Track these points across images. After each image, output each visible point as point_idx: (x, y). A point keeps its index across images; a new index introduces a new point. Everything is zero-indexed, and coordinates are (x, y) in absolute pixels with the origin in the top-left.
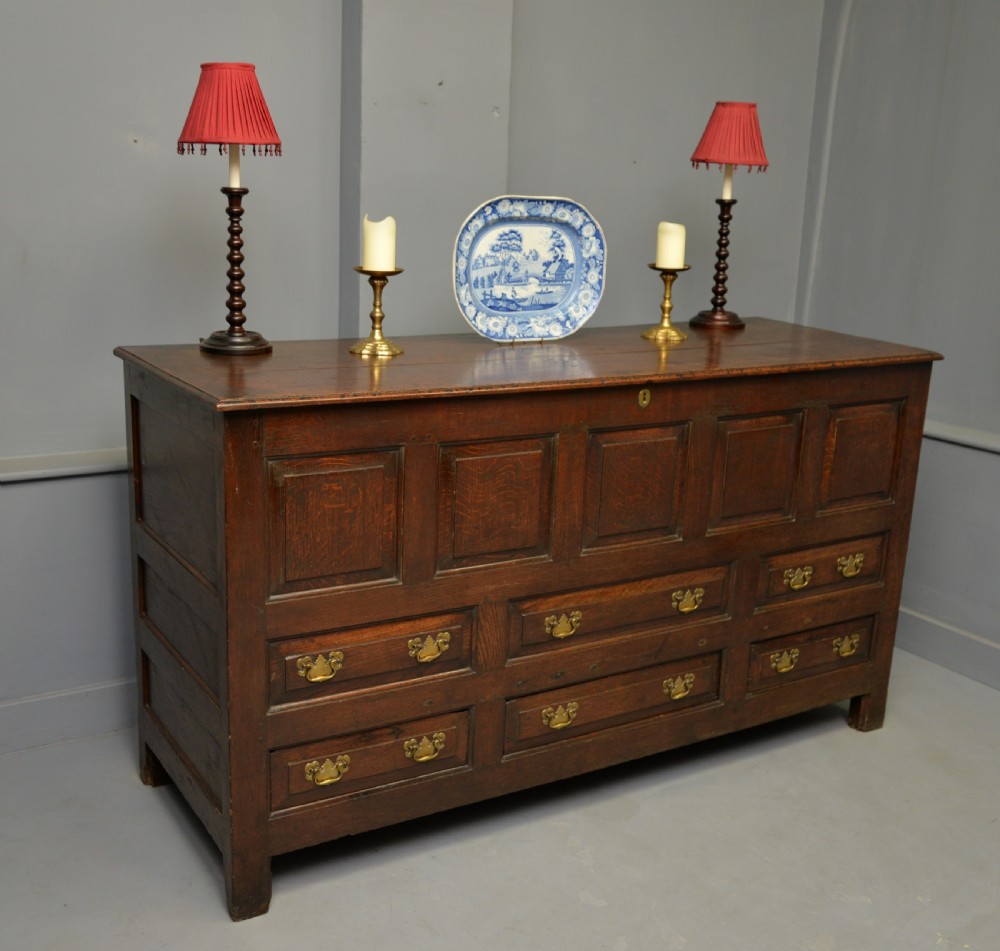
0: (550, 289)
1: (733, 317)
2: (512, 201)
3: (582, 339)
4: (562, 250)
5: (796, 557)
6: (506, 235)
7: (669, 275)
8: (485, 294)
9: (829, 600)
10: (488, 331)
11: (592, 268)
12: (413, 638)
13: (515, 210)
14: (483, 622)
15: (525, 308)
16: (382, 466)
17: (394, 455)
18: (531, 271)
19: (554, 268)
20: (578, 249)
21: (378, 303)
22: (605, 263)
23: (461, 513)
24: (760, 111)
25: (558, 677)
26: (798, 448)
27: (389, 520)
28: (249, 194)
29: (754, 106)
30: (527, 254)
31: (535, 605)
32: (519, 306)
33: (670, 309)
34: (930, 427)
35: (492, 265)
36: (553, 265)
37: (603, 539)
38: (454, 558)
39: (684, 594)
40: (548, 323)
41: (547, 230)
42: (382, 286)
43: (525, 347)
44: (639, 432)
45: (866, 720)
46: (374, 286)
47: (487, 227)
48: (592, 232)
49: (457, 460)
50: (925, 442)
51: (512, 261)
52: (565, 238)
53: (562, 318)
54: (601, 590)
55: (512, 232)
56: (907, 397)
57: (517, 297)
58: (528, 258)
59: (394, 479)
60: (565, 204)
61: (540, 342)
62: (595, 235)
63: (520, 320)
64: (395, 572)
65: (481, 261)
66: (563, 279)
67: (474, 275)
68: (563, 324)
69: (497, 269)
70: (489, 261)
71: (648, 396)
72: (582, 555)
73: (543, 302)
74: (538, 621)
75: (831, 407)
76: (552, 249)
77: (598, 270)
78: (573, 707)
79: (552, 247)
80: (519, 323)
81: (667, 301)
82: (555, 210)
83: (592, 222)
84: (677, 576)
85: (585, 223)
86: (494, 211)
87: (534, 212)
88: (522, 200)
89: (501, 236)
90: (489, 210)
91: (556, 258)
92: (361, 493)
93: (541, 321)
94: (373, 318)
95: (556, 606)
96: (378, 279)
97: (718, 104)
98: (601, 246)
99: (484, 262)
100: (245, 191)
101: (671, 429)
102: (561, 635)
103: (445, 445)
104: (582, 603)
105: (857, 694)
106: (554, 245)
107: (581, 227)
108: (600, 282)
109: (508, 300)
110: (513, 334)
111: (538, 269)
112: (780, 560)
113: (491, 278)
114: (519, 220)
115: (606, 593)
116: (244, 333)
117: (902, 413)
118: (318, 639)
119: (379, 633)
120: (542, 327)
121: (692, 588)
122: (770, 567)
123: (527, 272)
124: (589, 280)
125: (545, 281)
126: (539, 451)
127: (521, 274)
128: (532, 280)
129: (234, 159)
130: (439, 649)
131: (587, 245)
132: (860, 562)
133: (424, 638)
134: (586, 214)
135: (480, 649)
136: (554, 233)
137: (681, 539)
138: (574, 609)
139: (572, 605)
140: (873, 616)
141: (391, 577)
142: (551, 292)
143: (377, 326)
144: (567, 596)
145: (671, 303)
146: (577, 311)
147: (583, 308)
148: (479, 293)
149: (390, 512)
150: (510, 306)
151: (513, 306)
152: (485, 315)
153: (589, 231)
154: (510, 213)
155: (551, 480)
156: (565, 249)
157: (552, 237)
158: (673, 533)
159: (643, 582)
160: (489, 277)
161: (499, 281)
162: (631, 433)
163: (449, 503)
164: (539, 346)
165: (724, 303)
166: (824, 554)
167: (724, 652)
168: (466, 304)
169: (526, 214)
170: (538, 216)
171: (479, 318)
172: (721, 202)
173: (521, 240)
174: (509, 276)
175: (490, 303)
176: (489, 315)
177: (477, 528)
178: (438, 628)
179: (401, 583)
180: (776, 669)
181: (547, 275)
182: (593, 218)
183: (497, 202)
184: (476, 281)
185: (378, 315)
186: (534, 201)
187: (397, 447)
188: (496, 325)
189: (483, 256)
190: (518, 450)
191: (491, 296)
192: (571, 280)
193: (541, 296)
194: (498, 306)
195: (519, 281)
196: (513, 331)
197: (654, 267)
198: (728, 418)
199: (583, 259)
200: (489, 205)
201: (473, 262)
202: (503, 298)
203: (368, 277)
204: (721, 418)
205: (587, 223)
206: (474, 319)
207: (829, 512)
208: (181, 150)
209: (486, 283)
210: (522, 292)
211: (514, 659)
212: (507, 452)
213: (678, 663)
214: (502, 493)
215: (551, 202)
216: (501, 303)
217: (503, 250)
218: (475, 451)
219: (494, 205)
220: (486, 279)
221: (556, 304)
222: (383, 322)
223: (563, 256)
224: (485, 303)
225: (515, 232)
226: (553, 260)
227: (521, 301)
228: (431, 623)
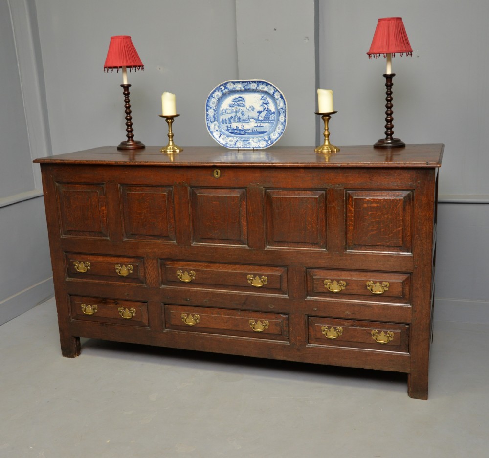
0: (262, 125)
2: (234, 82)
4: (267, 106)
5: (334, 274)
6: (237, 99)
7: (326, 116)
8: (227, 127)
10: (226, 144)
11: (282, 114)
12: (118, 264)
13: (237, 87)
15: (249, 134)
16: (99, 191)
18: (251, 116)
19: (263, 114)
20: (275, 104)
21: (170, 130)
22: (287, 111)
25: (187, 300)
27: (103, 213)
28: (131, 86)
29: (400, 19)
30: (248, 108)
31: (172, 263)
32: (246, 133)
35: (230, 113)
37: (202, 239)
38: (131, 234)
39: (255, 277)
40: (259, 141)
41: (259, 96)
42: (171, 122)
43: (244, 152)
46: (168, 122)
47: (224, 95)
48: (279, 96)
49: (127, 192)
51: (241, 111)
52: (269, 99)
53: (267, 139)
54: (206, 264)
55: (239, 97)
57: (244, 128)
58: (249, 110)
60: (263, 83)
61: (253, 150)
62: (281, 98)
63: (244, 139)
65: (224, 111)
66: (269, 120)
67: (221, 118)
68: (267, 142)
69: (233, 115)
70: (229, 111)
71: (219, 173)
72: (193, 245)
73: (258, 131)
74: (174, 271)
76: (262, 105)
77: (284, 115)
78: (197, 317)
80: (243, 141)
82: (258, 86)
83: (278, 91)
84: (251, 267)
86: (226, 88)
87: (247, 87)
88: (239, 82)
89: (234, 99)
90: (223, 88)
91: (264, 109)
93: (256, 140)
94: (169, 136)
95: (182, 266)
96: (170, 119)
98: (284, 103)
101: (236, 191)
102: (185, 280)
103: (122, 185)
104: (196, 268)
106: (263, 103)
107: (274, 93)
108: (285, 120)
109: (240, 130)
110: (239, 146)
111: (256, 115)
112: (323, 273)
113: (230, 119)
114: (241, 92)
115: (209, 266)
118: (83, 256)
119: (105, 259)
120: (255, 143)
121: (259, 275)
122: (315, 275)
123: (249, 116)
124: (280, 120)
125: (259, 120)
126: (166, 193)
127: (246, 117)
128: (251, 120)
130: (128, 271)
131: (278, 102)
132: (387, 287)
133: (122, 265)
134: (274, 87)
135: (148, 277)
136: (263, 97)
137: (249, 248)
138: (192, 270)
139: (191, 267)
140: (409, 324)
141: (106, 237)
143: (171, 139)
146: (274, 135)
147: (277, 134)
148: (224, 126)
150: (240, 132)
151: (242, 133)
152: (225, 136)
153: (277, 96)
154: (234, 88)
156: (269, 105)
157: (261, 99)
158: (245, 244)
159: (232, 266)
160: (229, 119)
161: (234, 120)
165: (392, 133)
166: (356, 276)
168: (214, 131)
169: (243, 89)
170: (250, 89)
171: (222, 136)
172: (386, 76)
173: (244, 101)
174: (239, 118)
175: (231, 131)
176: (228, 137)
178: (128, 263)
179: (110, 240)
180: (326, 335)
181: (260, 118)
182: (277, 88)
183: (226, 84)
184: (223, 121)
185: (170, 135)
186: (245, 82)
187: (103, 184)
188: (231, 141)
189: (225, 109)
190: (155, 191)
191: (231, 127)
192: (274, 120)
193: (257, 128)
194: (234, 132)
195: (245, 120)
196: (240, 145)
197: (318, 114)
198: (272, 188)
199: (278, 109)
200: (222, 85)
201: (220, 112)
202: (237, 129)
204: (266, 188)
205: (276, 92)
206: (219, 138)
209: (228, 122)
210: (247, 126)
211: (165, 286)
213: (259, 313)
215: (255, 82)
216: (236, 131)
217: (235, 106)
218: (136, 189)
219: (225, 85)
220: (227, 119)
221: (266, 132)
222: (174, 137)
223: (268, 108)
224: (228, 131)
225: (241, 98)
226: (262, 110)
227: (246, 130)
228: (126, 260)
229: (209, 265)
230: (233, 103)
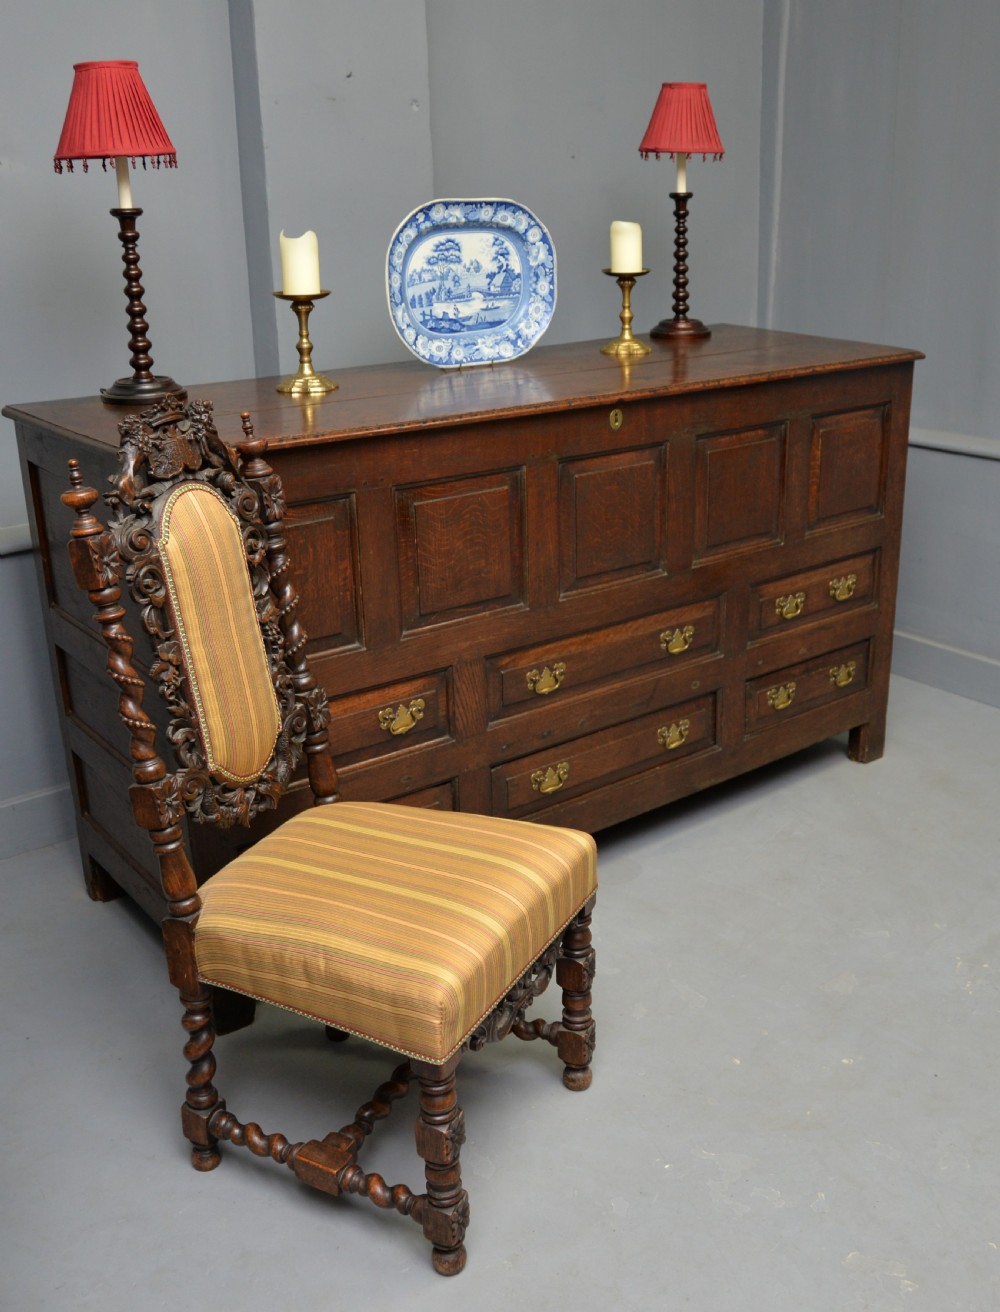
0: (497, 304)
1: (697, 325)
2: (447, 205)
3: (535, 359)
4: (507, 259)
5: (785, 585)
6: (443, 244)
7: (625, 280)
8: (424, 314)
9: (823, 628)
10: (431, 356)
11: (542, 278)
12: (383, 709)
13: (451, 216)
14: (459, 684)
15: (470, 328)
16: (332, 518)
17: (344, 504)
18: (473, 285)
19: (499, 280)
20: (524, 257)
21: (304, 333)
22: (555, 270)
23: (424, 564)
24: (711, 92)
25: (544, 737)
26: (783, 465)
27: (345, 579)
28: (143, 215)
29: (704, 86)
30: (468, 266)
31: (514, 660)
32: (464, 326)
33: (631, 319)
34: (915, 435)
35: (430, 281)
36: (497, 277)
37: (581, 580)
38: (421, 615)
39: (673, 634)
40: (497, 344)
41: (488, 237)
42: (308, 313)
43: (474, 371)
44: (613, 457)
45: (867, 750)
46: (298, 313)
47: (421, 236)
48: (539, 237)
49: (415, 504)
50: (911, 452)
51: (451, 274)
52: (509, 245)
53: (513, 336)
54: (584, 637)
55: (449, 241)
56: (890, 402)
57: (460, 316)
58: (469, 270)
59: (347, 532)
60: (507, 205)
61: (490, 366)
62: (541, 240)
63: (466, 342)
64: (358, 636)
65: (416, 277)
66: (509, 292)
67: (410, 293)
68: (514, 343)
69: (436, 285)
70: (426, 276)
71: (620, 417)
72: (561, 600)
73: (489, 319)
74: (519, 677)
75: (816, 416)
76: (495, 259)
77: (549, 279)
78: (563, 768)
79: (495, 256)
80: (466, 345)
81: (627, 311)
82: (495, 214)
83: (538, 225)
84: (664, 615)
85: (530, 227)
86: (427, 218)
87: (472, 217)
88: (458, 203)
89: (438, 246)
90: (421, 217)
91: (500, 268)
92: (311, 550)
93: (490, 341)
94: (300, 350)
95: (536, 659)
96: (302, 304)
97: (665, 86)
98: (550, 252)
99: (420, 277)
100: (138, 212)
101: (647, 452)
102: (545, 690)
103: (400, 488)
104: (565, 653)
105: (856, 725)
106: (497, 253)
107: (526, 231)
108: (551, 293)
109: (450, 320)
110: (459, 358)
112: (771, 588)
113: (429, 295)
114: (456, 227)
116: (152, 379)
117: (886, 419)
119: (345, 706)
120: (490, 348)
121: (681, 627)
122: (761, 596)
123: (469, 286)
124: (539, 291)
125: (490, 295)
126: (506, 488)
127: (462, 289)
128: (475, 294)
129: (122, 174)
130: (413, 717)
131: (534, 251)
132: (853, 583)
133: (395, 708)
134: (530, 216)
135: (458, 715)
136: (497, 240)
137: (666, 574)
138: (556, 661)
139: (554, 656)
140: (868, 640)
141: (353, 642)
142: (498, 308)
143: (306, 359)
144: (548, 647)
145: (630, 312)
146: (528, 327)
147: (534, 323)
148: (417, 313)
149: (346, 569)
150: (453, 326)
151: (456, 327)
152: (426, 339)
153: (534, 236)
154: (445, 219)
155: (521, 518)
156: (510, 257)
157: (494, 244)
158: (657, 567)
159: (629, 624)
160: (427, 294)
161: (438, 299)
162: (605, 460)
163: (410, 554)
164: (490, 369)
165: (686, 309)
166: (816, 577)
167: (719, 693)
168: (404, 327)
169: (463, 220)
170: (477, 221)
171: (420, 340)
172: (675, 196)
173: (459, 250)
174: (449, 292)
175: (432, 324)
176: (431, 339)
177: (443, 579)
178: (409, 695)
179: (364, 649)
180: (773, 706)
181: (492, 288)
182: (538, 220)
183: (429, 208)
184: (413, 300)
185: (305, 346)
186: (471, 203)
187: (347, 495)
188: (439, 348)
189: (418, 270)
190: (482, 488)
191: (431, 316)
192: (519, 293)
193: (487, 313)
194: (439, 327)
195: (461, 297)
196: (459, 354)
197: (609, 273)
198: (708, 435)
199: (531, 267)
200: (421, 211)
201: (407, 278)
202: (445, 318)
203: (291, 302)
204: (699, 437)
205: (532, 226)
206: (415, 344)
207: (819, 531)
208: (59, 168)
209: (425, 301)
210: (467, 310)
211: (495, 722)
212: (472, 490)
213: (671, 709)
214: (468, 537)
215: (490, 204)
216: (443, 324)
217: (440, 263)
218: (434, 492)
219: (426, 211)
220: (424, 297)
221: (504, 321)
222: (312, 353)
223: (507, 265)
224: (425, 325)
225: (452, 241)
226: (496, 270)
227: (464, 319)
228: (402, 690)
229: (589, 636)
230: (436, 254)
